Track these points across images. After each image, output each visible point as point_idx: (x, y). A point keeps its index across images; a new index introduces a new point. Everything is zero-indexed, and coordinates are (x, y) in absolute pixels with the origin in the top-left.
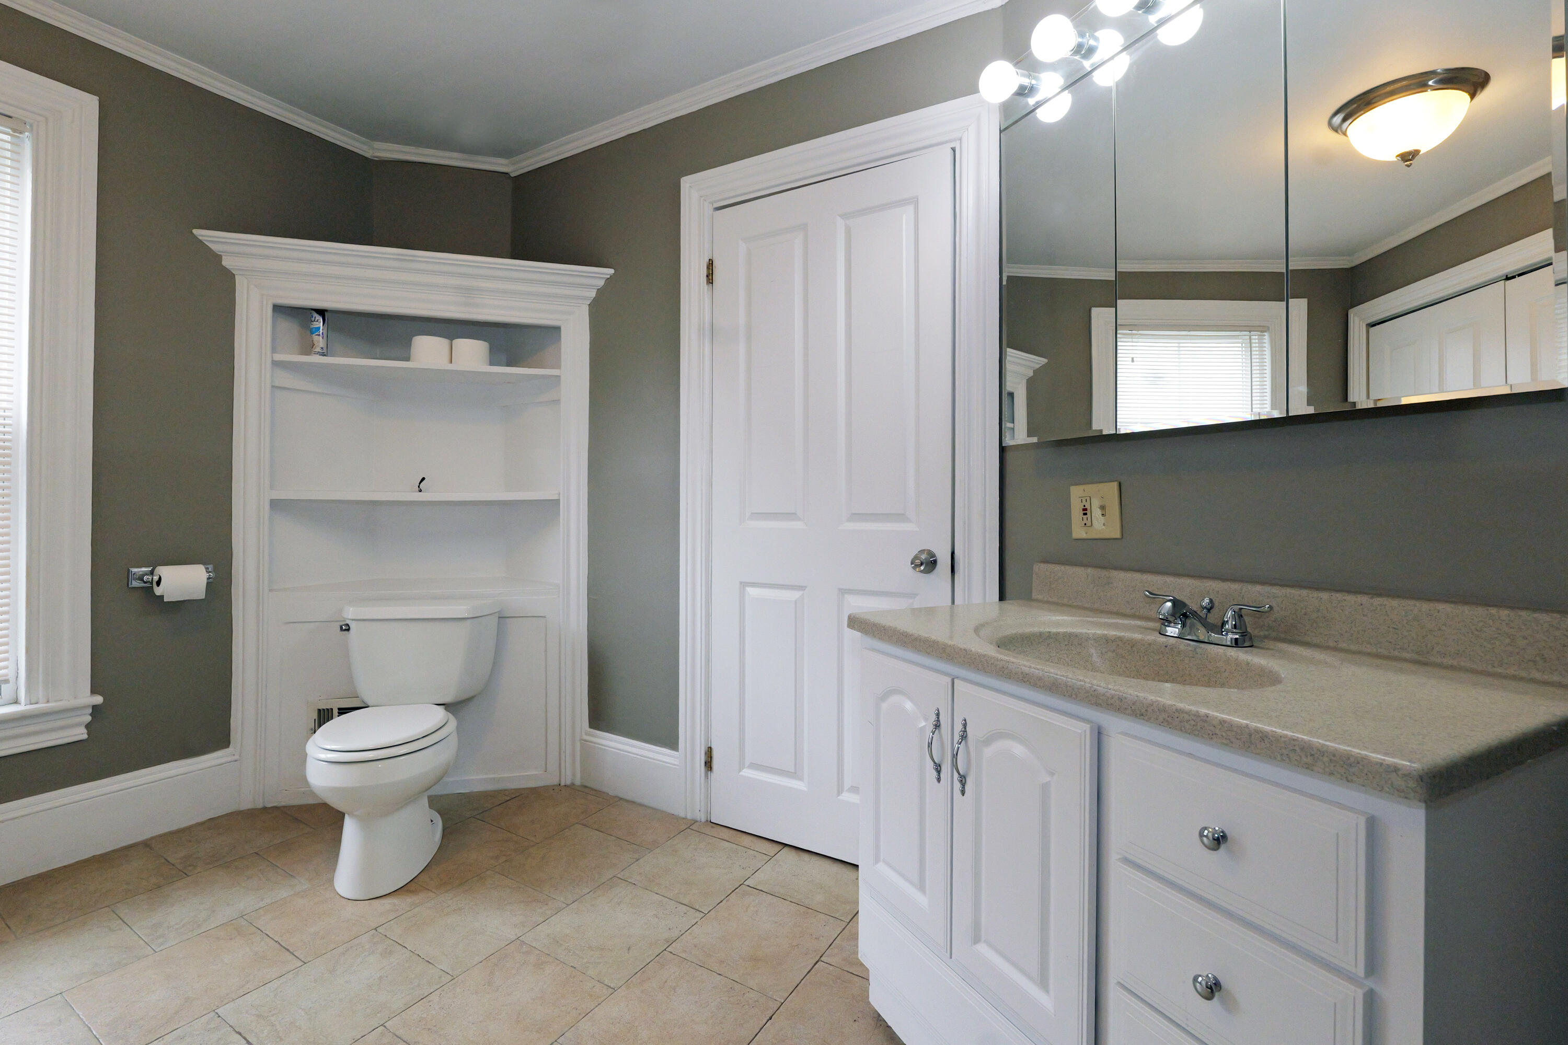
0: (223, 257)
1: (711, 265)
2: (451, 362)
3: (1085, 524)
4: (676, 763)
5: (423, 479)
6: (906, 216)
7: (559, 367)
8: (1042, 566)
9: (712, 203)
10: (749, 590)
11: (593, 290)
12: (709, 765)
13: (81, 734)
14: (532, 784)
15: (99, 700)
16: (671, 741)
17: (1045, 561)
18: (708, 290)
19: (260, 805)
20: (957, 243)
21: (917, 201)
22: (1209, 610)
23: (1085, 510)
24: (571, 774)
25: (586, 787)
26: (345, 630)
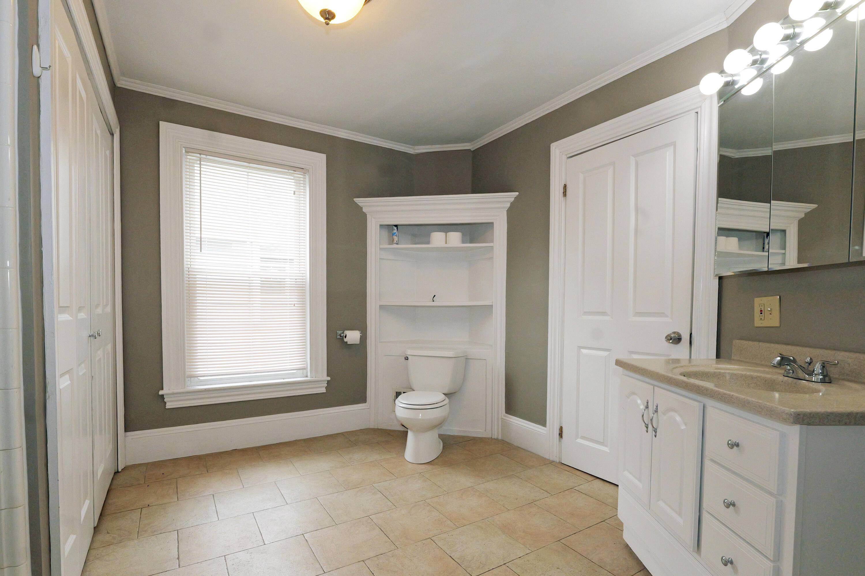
0: (363, 208)
1: (565, 186)
2: (446, 244)
3: (761, 319)
4: (545, 433)
5: (435, 296)
6: (669, 153)
7: (492, 241)
8: (737, 341)
9: (566, 155)
10: (583, 351)
11: (508, 203)
12: (561, 435)
13: (324, 390)
14: (480, 436)
15: (329, 378)
16: (543, 423)
17: (741, 339)
18: (564, 200)
19: (376, 428)
20: (698, 166)
21: (675, 144)
22: (810, 364)
23: (761, 311)
24: (497, 434)
25: (503, 440)
26: (407, 359)
